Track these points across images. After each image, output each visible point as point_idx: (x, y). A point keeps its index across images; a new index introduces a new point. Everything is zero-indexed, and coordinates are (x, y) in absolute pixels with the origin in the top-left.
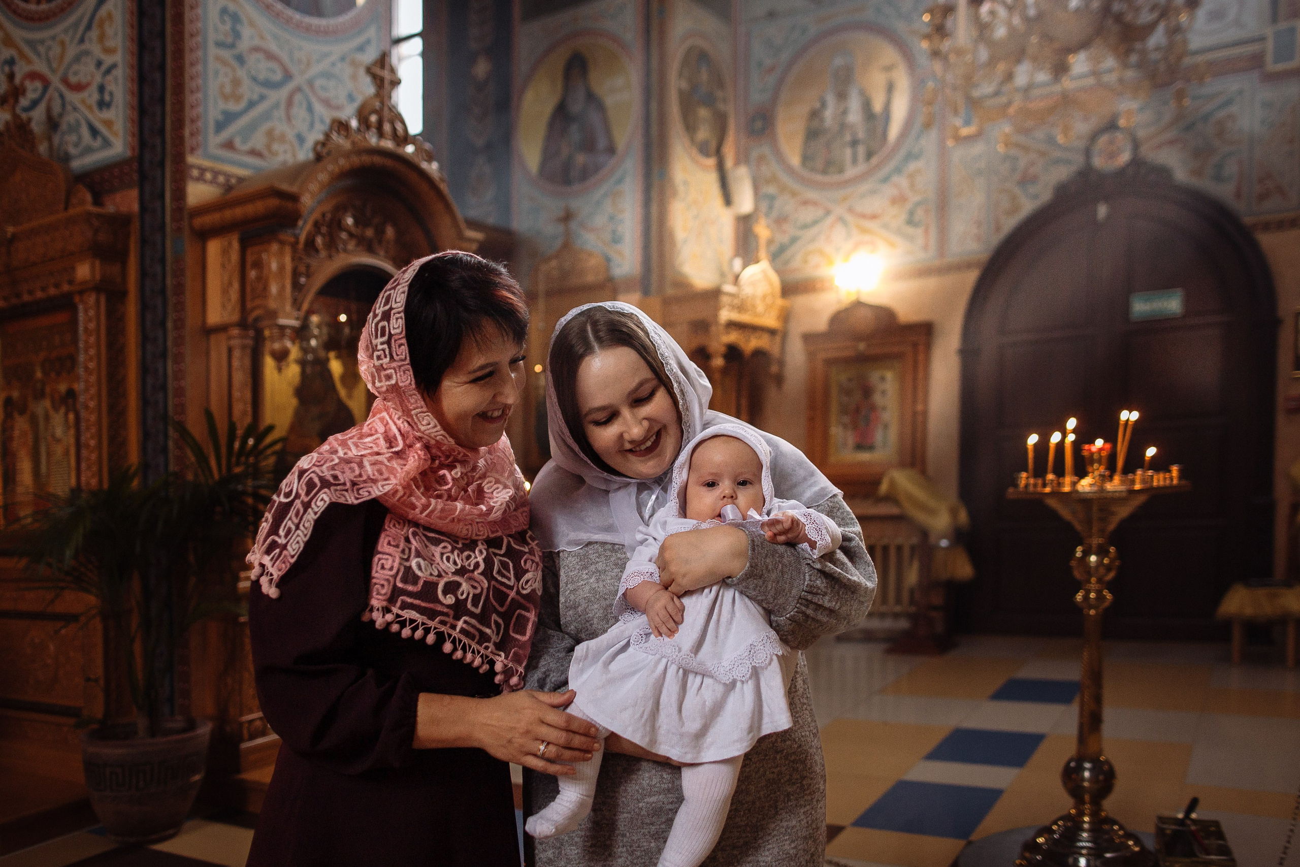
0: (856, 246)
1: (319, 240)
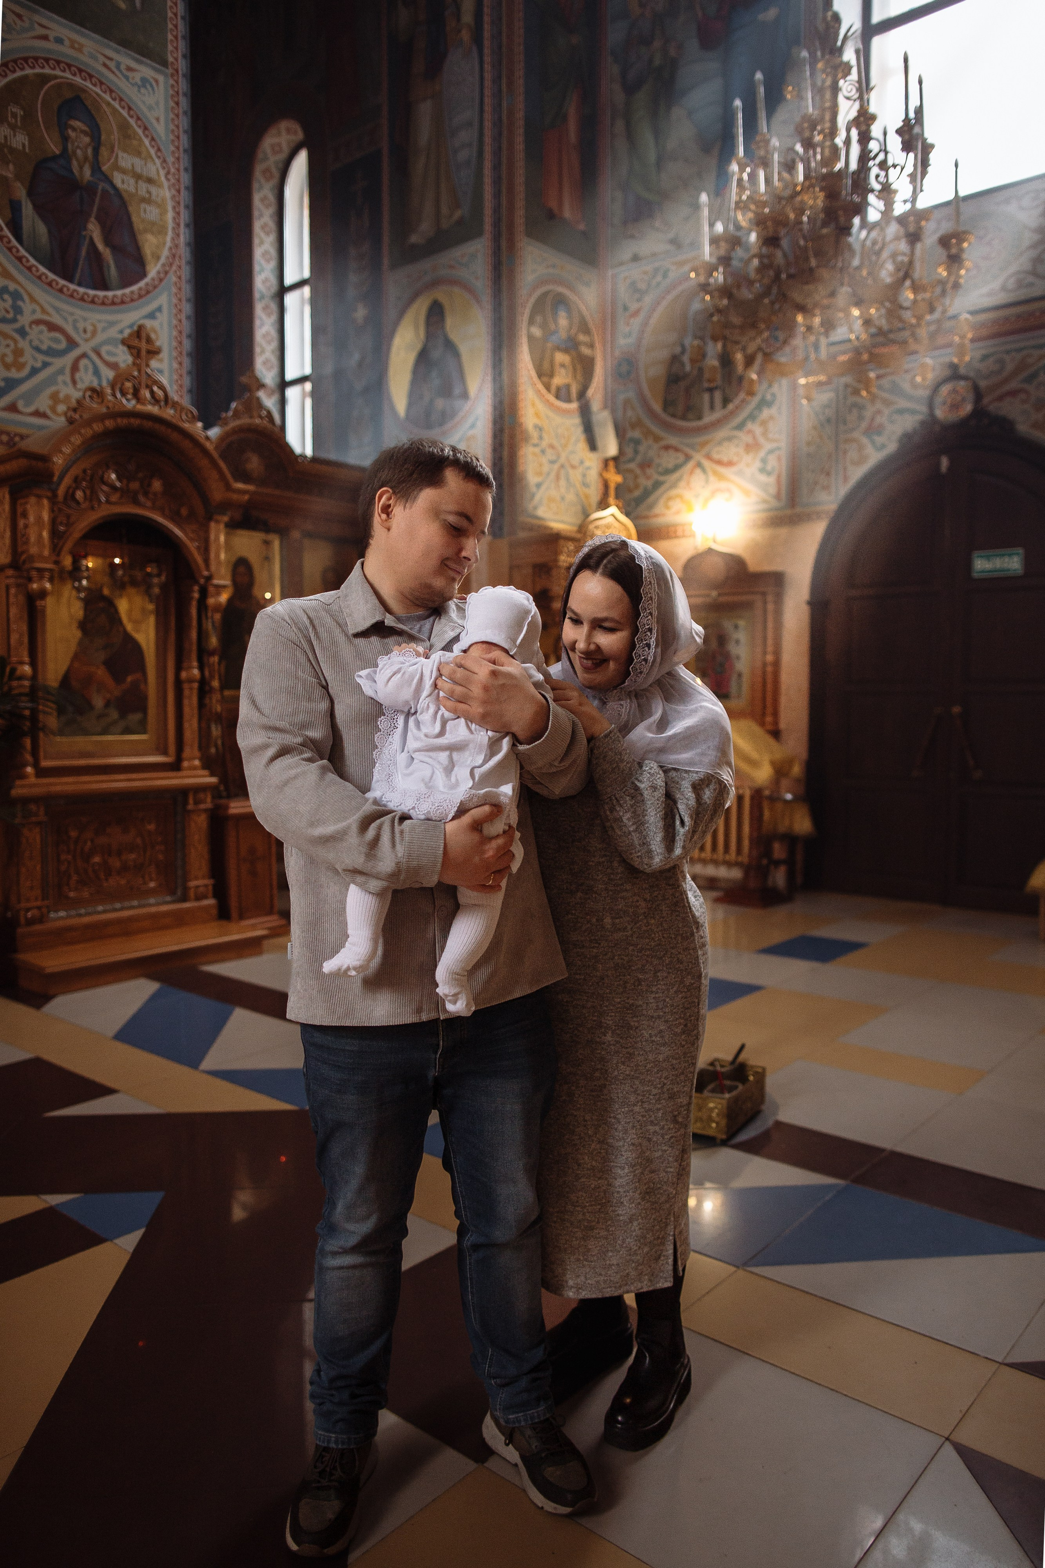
0: (713, 493)
1: (79, 494)
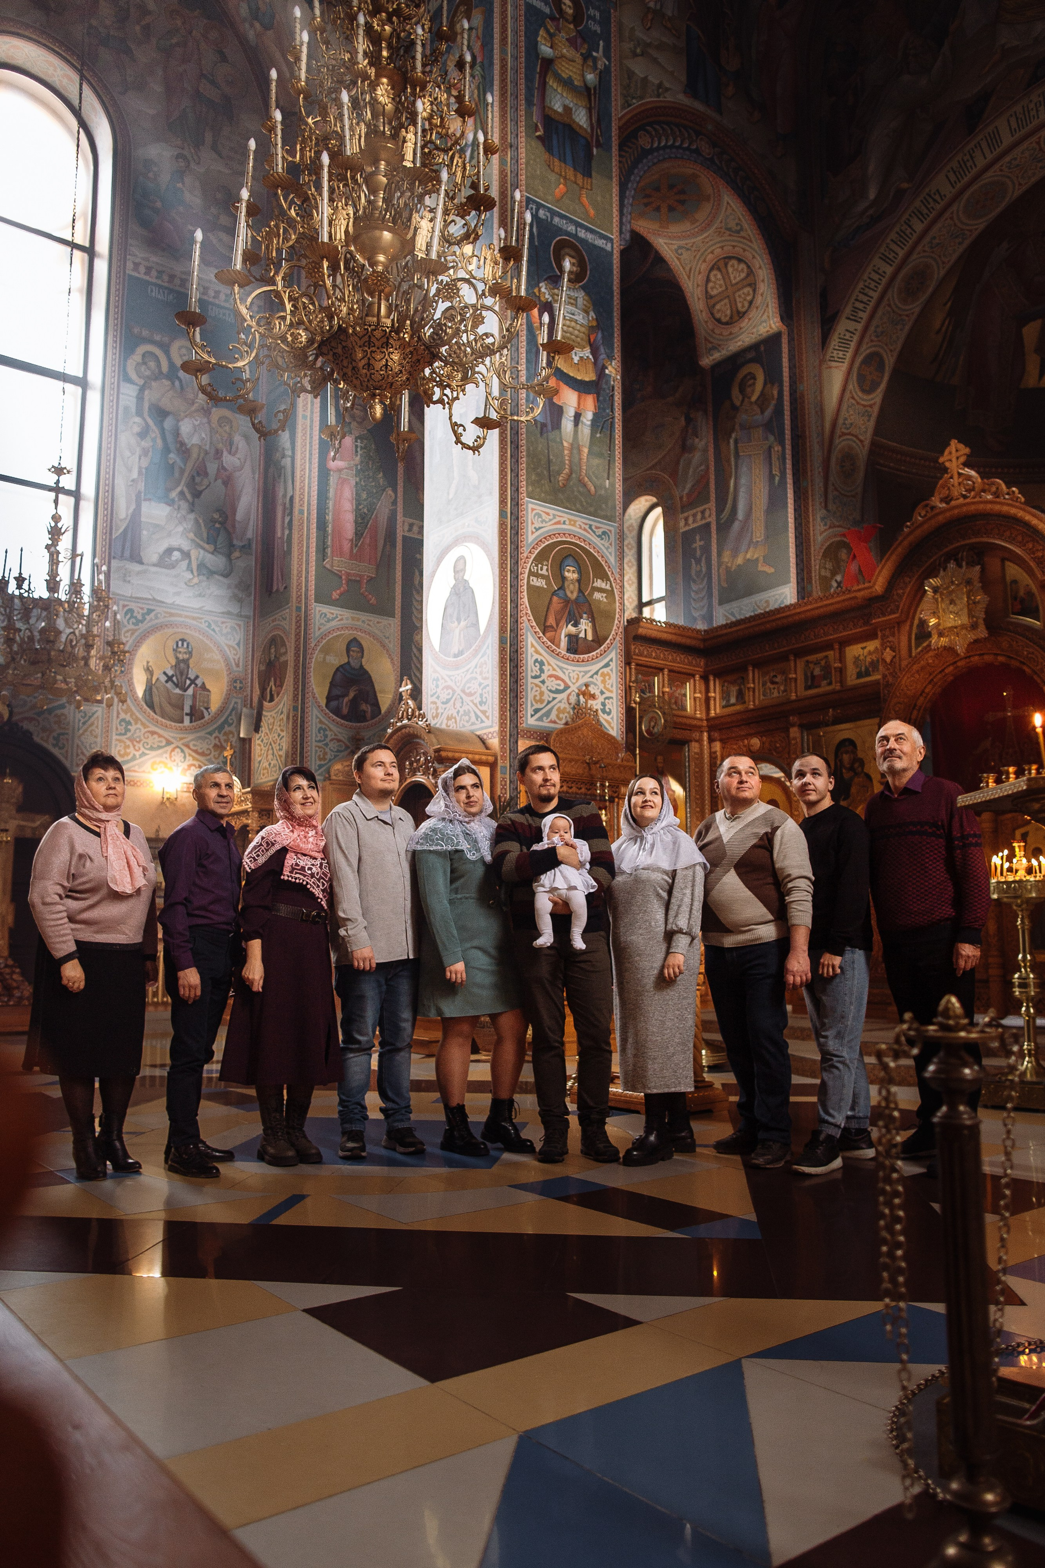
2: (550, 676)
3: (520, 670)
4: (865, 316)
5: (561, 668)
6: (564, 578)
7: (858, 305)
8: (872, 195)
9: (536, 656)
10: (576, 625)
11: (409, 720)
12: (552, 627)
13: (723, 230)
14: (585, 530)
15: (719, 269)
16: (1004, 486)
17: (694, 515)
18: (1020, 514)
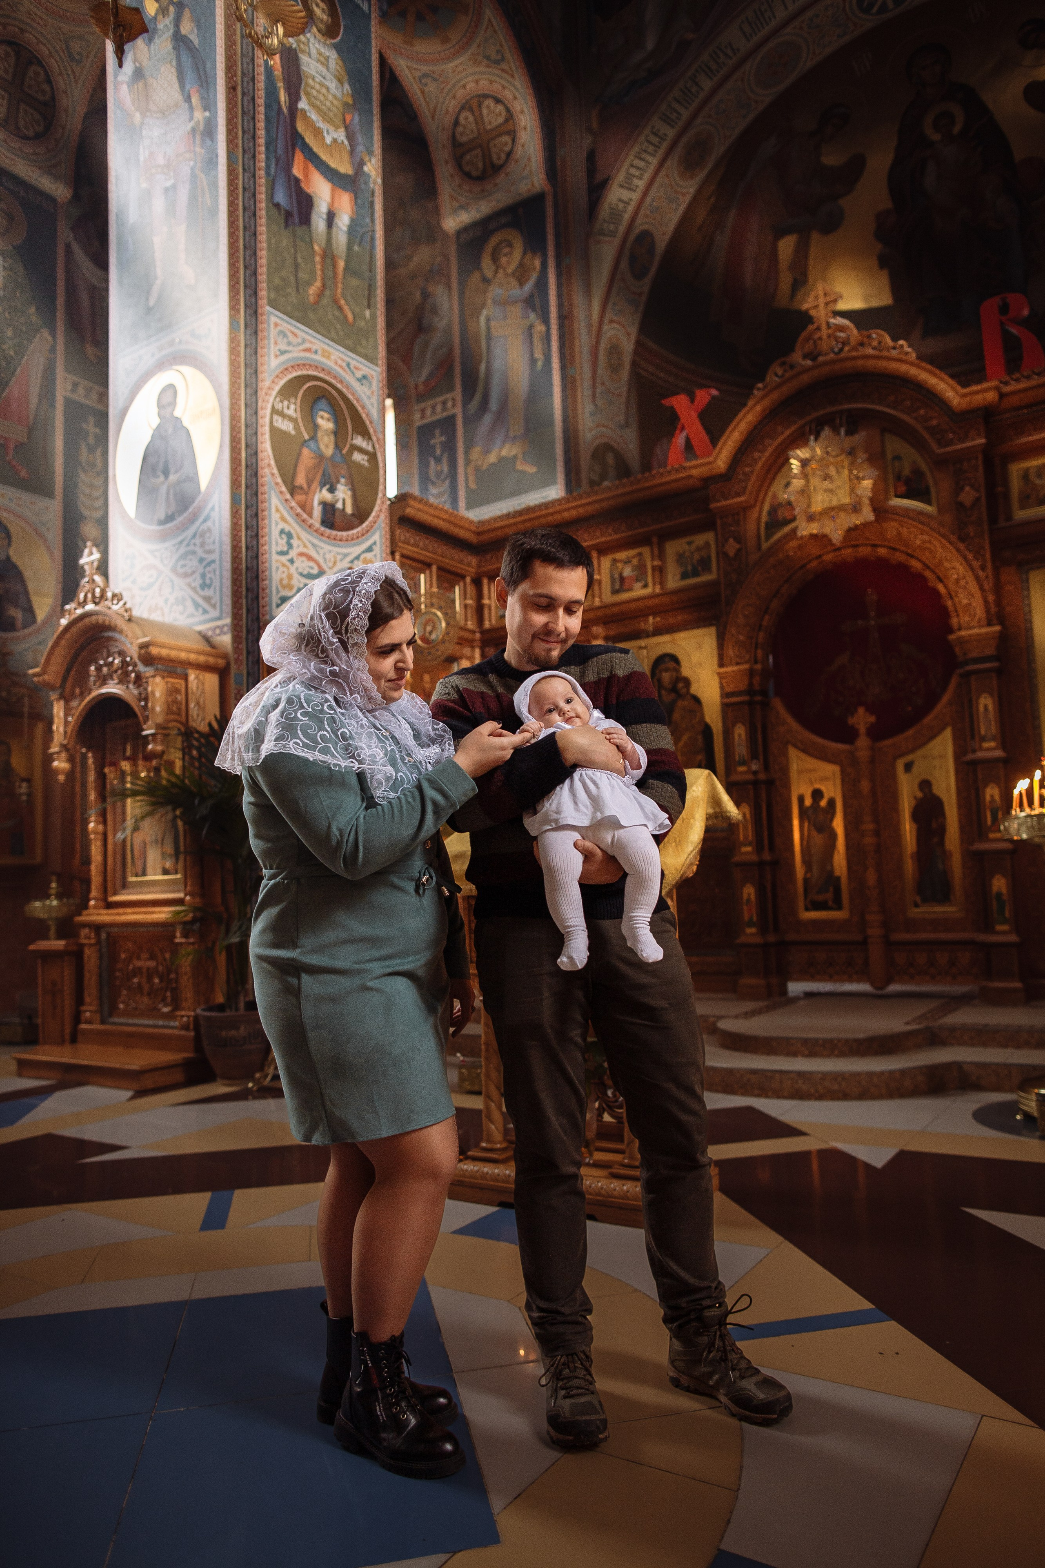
2: (301, 554)
3: (261, 541)
4: (641, 184)
5: (314, 546)
6: (316, 427)
7: (633, 171)
8: (650, 45)
9: (282, 525)
10: (332, 490)
11: (96, 604)
12: (301, 488)
13: (480, 58)
14: (341, 367)
15: (471, 110)
16: (888, 339)
17: (434, 407)
18: (913, 371)
